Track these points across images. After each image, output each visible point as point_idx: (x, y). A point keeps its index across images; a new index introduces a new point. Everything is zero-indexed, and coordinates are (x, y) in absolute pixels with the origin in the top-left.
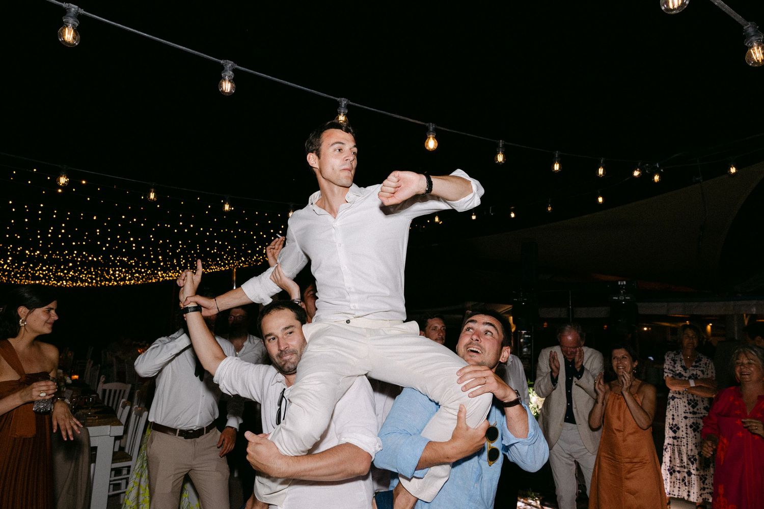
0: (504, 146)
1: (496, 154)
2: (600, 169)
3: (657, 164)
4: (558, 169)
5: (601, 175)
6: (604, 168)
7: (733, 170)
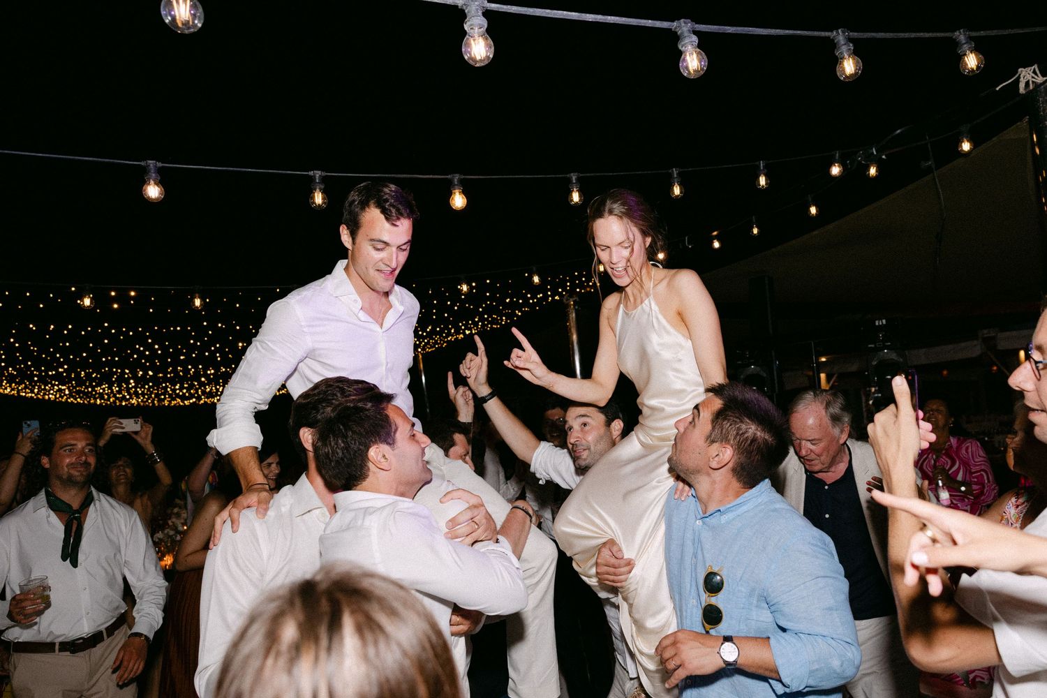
0: (578, 179)
1: (570, 192)
2: (761, 178)
3: (874, 149)
4: (679, 193)
5: (763, 186)
6: (766, 176)
7: (966, 146)
